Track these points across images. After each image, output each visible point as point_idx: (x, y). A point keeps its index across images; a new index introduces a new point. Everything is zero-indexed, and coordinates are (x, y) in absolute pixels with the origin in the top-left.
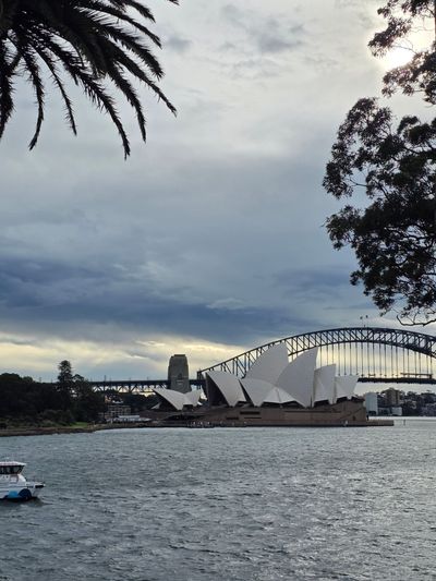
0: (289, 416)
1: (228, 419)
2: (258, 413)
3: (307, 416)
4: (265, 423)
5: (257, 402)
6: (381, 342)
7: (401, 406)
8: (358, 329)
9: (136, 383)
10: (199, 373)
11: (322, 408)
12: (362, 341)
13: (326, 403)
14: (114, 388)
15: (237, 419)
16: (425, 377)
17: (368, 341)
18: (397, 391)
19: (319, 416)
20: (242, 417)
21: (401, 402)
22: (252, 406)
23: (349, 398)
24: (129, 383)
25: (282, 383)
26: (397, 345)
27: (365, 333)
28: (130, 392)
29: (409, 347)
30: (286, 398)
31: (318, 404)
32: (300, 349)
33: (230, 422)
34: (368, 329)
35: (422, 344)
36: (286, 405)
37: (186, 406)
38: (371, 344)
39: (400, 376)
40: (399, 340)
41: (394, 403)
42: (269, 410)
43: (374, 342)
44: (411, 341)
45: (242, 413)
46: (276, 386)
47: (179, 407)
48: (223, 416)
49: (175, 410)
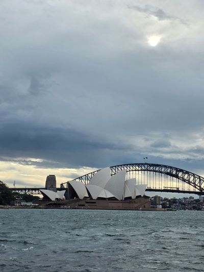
0: (111, 204)
1: (79, 205)
2: (95, 203)
3: (121, 205)
4: (98, 208)
5: (94, 197)
6: (154, 171)
7: (161, 204)
8: (143, 164)
9: (29, 189)
10: (62, 185)
11: (128, 201)
12: (144, 170)
13: (130, 198)
14: (17, 191)
15: (84, 205)
16: (176, 189)
17: (148, 170)
18: (159, 197)
19: (127, 205)
20: (86, 205)
21: (161, 203)
22: (92, 199)
23: (142, 196)
24: (25, 189)
25: (108, 187)
26: (161, 172)
27: (146, 166)
28: (26, 193)
29: (167, 174)
30: (110, 195)
31: (126, 199)
32: (113, 173)
33: (80, 207)
34: (147, 164)
35: (174, 173)
36: (110, 199)
37: (57, 199)
38: (149, 172)
39: (163, 188)
40: (163, 170)
41: (158, 203)
42: (101, 201)
43: (150, 171)
44: (168, 171)
45: (87, 203)
46: (104, 189)
47: (53, 199)
48: (77, 204)
49: (51, 200)
